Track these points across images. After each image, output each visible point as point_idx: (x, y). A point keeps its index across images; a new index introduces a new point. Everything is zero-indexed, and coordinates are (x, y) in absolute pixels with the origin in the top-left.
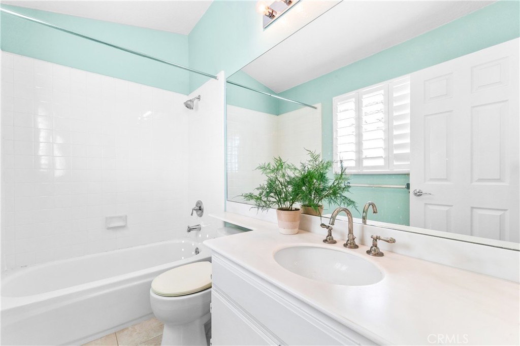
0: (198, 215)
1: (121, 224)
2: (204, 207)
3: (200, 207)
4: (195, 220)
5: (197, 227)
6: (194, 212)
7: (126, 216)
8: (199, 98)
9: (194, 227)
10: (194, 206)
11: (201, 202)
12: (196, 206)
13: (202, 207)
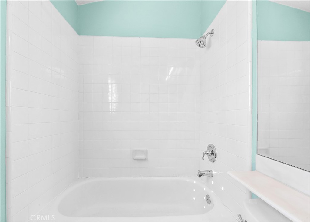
0: (210, 160)
1: (143, 157)
2: (217, 151)
3: (212, 151)
4: (206, 165)
5: (208, 173)
6: (206, 156)
7: (147, 150)
8: (212, 33)
9: (205, 173)
10: (205, 150)
11: (214, 146)
12: (208, 149)
13: (214, 152)
